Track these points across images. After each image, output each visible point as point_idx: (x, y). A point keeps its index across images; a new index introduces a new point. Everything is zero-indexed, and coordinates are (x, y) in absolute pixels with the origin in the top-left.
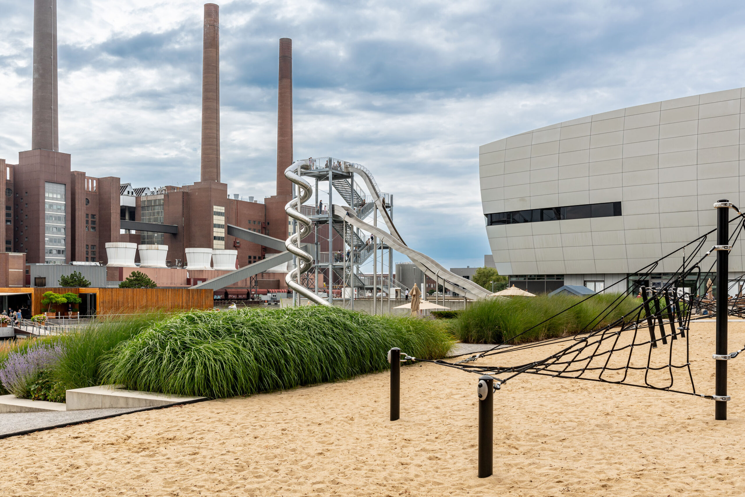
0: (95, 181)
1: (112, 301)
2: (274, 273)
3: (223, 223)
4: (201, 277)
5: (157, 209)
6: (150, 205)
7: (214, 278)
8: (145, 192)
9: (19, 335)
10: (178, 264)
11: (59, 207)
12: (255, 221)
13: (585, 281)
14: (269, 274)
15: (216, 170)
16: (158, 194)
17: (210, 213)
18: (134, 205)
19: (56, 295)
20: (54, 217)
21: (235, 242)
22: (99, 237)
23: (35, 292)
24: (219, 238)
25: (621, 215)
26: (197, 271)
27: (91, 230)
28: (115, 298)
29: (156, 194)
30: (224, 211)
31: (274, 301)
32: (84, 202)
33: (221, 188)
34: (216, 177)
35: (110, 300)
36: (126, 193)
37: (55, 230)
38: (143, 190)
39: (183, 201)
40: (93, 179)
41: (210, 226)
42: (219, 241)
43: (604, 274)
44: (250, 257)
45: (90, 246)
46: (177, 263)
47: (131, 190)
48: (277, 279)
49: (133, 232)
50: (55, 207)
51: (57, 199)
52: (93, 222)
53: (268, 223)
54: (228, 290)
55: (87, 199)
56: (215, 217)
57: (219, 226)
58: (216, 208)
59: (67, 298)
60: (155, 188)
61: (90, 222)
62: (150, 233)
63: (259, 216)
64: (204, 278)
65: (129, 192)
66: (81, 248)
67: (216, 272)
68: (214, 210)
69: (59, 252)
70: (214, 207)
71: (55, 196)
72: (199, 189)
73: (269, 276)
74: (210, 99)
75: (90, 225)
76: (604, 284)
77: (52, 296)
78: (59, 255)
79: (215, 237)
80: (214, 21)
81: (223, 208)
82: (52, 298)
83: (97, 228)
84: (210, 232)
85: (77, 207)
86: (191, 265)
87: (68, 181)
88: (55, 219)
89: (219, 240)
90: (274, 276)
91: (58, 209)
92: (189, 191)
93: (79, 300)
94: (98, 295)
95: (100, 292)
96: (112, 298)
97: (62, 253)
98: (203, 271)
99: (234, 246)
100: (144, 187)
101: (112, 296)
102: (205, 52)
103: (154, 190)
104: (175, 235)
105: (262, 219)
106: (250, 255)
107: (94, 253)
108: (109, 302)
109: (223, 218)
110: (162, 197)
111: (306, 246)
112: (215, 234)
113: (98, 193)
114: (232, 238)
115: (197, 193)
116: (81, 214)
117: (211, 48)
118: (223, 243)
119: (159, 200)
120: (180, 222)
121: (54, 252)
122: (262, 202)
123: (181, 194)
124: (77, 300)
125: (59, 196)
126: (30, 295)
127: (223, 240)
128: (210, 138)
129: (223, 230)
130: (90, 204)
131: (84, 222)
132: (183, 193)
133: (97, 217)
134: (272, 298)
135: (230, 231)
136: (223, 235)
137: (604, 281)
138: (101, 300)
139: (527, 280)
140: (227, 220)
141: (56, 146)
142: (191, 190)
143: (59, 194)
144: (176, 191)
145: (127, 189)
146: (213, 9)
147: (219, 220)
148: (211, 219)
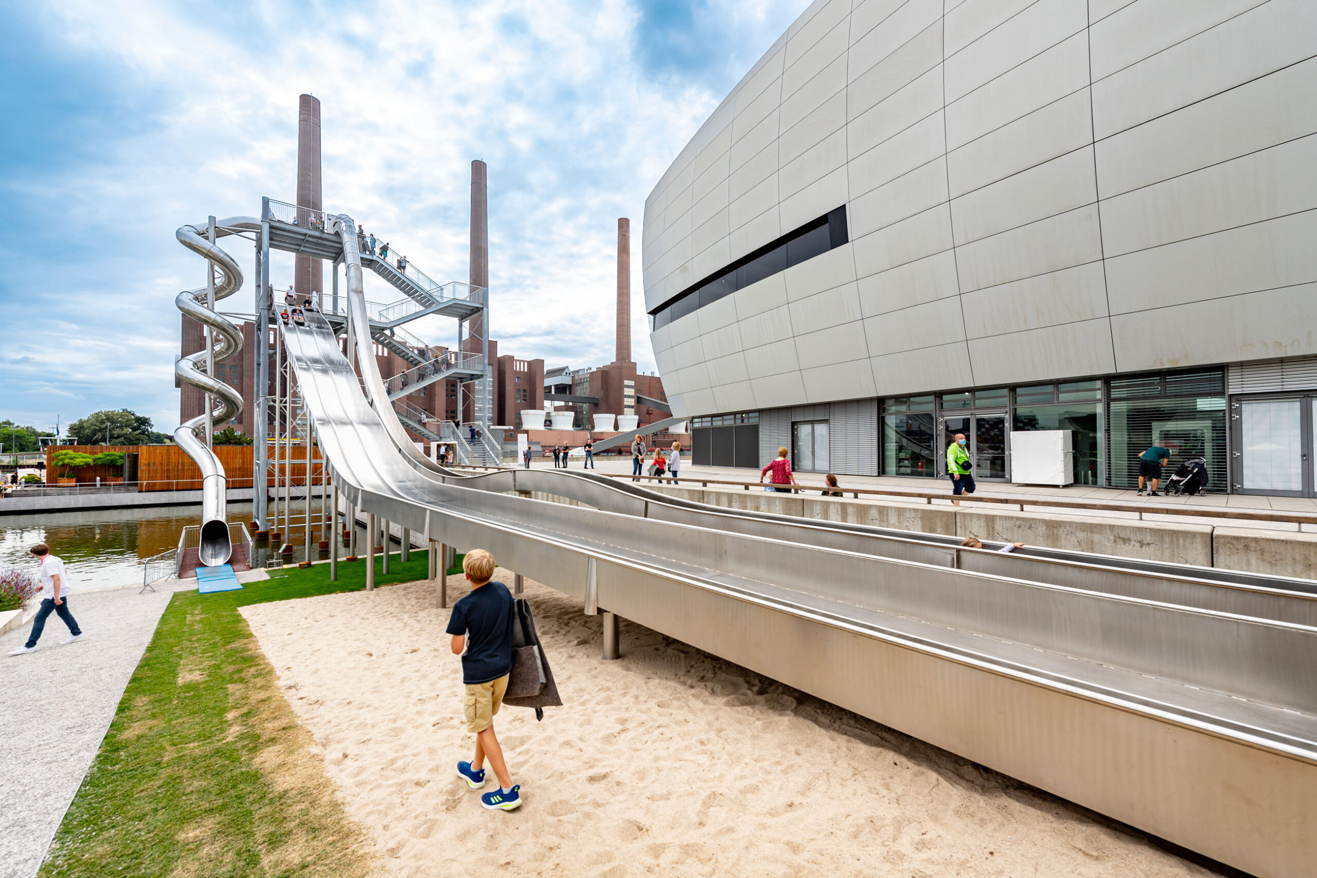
0: (526, 364)
3: (633, 394)
5: (586, 385)
6: (581, 383)
7: (613, 438)
10: (584, 427)
15: (628, 352)
16: (587, 374)
17: (621, 387)
18: (571, 383)
21: (648, 410)
24: (629, 407)
26: (600, 432)
27: (521, 401)
29: (584, 373)
30: (633, 385)
32: (515, 379)
33: (632, 366)
34: (628, 357)
36: (564, 374)
39: (603, 378)
40: (523, 361)
41: (621, 396)
42: (627, 409)
49: (570, 404)
54: (622, 449)
55: (518, 378)
56: (626, 390)
57: (629, 397)
58: (626, 382)
61: (520, 395)
62: (581, 404)
64: (605, 438)
65: (566, 373)
66: (510, 415)
67: (616, 434)
68: (625, 384)
72: (614, 368)
79: (625, 406)
81: (633, 382)
83: (528, 400)
84: (620, 402)
85: (507, 383)
86: (596, 428)
87: (496, 363)
92: (607, 370)
98: (605, 433)
99: (647, 413)
102: (619, 257)
109: (633, 390)
110: (589, 375)
112: (626, 403)
113: (526, 372)
115: (612, 371)
116: (509, 389)
118: (633, 410)
119: (586, 378)
120: (599, 395)
123: (601, 372)
127: (633, 408)
129: (633, 400)
130: (520, 381)
131: (516, 395)
132: (603, 372)
133: (528, 391)
135: (639, 400)
136: (633, 404)
140: (636, 392)
142: (609, 369)
144: (598, 370)
145: (566, 371)
146: (624, 221)
147: (627, 392)
148: (622, 391)
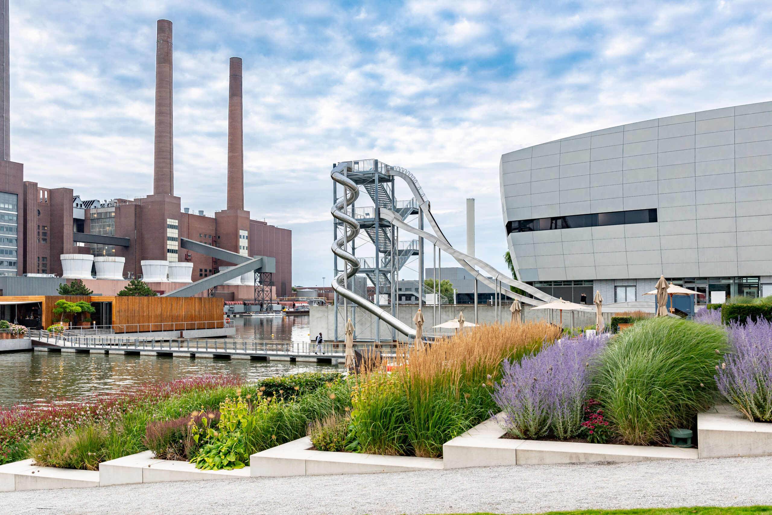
0: (46, 192)
1: (128, 310)
2: (229, 286)
3: (176, 236)
4: (158, 289)
5: (108, 221)
6: (101, 217)
7: (172, 290)
8: (94, 204)
9: (37, 347)
10: (130, 277)
11: (11, 218)
12: (206, 235)
13: (615, 286)
14: (223, 286)
15: (169, 183)
16: (108, 207)
17: (164, 227)
18: (83, 218)
19: (69, 303)
20: (6, 228)
21: (187, 256)
22: (51, 248)
23: (46, 300)
24: (173, 251)
25: (657, 221)
26: (154, 283)
27: (42, 242)
28: (130, 306)
29: (106, 206)
30: (177, 224)
31: (233, 313)
32: (36, 213)
33: (174, 201)
34: (169, 190)
35: (127, 308)
37: (6, 240)
38: (92, 202)
39: (136, 214)
40: (44, 190)
41: (164, 239)
42: (173, 254)
43: (636, 279)
44: (201, 270)
45: (41, 258)
46: (129, 275)
47: (80, 203)
48: (232, 292)
49: (82, 245)
50: (6, 218)
51: (8, 209)
52: (45, 234)
53: (219, 237)
55: (38, 210)
56: (169, 230)
57: (173, 239)
58: (170, 222)
59: (82, 307)
60: (105, 201)
61: (41, 233)
62: (100, 246)
63: (210, 230)
64: (162, 290)
65: (77, 204)
66: (32, 260)
67: (173, 284)
68: (168, 223)
69: (10, 264)
70: (168, 220)
71: (6, 206)
72: (152, 202)
73: (223, 288)
74: (163, 113)
75: (41, 237)
76: (636, 289)
77: (65, 305)
78: (11, 267)
79: (168, 250)
80: (168, 37)
81: (177, 221)
82: (66, 307)
83: (48, 241)
84: (163, 245)
85: (28, 218)
86: (147, 278)
87: (20, 192)
88: (7, 230)
89: (173, 252)
90: (229, 288)
91: (10, 220)
92: (142, 204)
93: (93, 309)
94: (114, 303)
95: (116, 300)
96: (128, 306)
97: (14, 265)
98: (160, 283)
99: (186, 259)
100: (93, 199)
101: (128, 304)
102: (158, 67)
103: (104, 202)
104: (127, 247)
105: (213, 233)
106: (201, 268)
107: (44, 265)
108: (125, 311)
109: (176, 231)
110: (113, 209)
111: (262, 259)
112: (168, 247)
113: (49, 205)
114: (184, 251)
115: (150, 207)
116: (32, 226)
117: (165, 63)
118: (176, 255)
119: (110, 213)
120: (132, 235)
121: (5, 264)
122: (213, 216)
123: (133, 208)
124: (91, 308)
125: (11, 207)
126: (41, 303)
127: (177, 253)
128: (163, 152)
129: (176, 243)
130: (41, 215)
131: (36, 233)
132: (136, 206)
133: (48, 229)
134: (229, 310)
135: (183, 244)
136: (176, 248)
137: (635, 286)
138: (118, 309)
139: (553, 286)
140: (180, 234)
141: (8, 155)
142: (144, 203)
143: (10, 204)
144: (128, 203)
145: (76, 202)
146: (166, 25)
147: (172, 233)
148: (165, 232)
